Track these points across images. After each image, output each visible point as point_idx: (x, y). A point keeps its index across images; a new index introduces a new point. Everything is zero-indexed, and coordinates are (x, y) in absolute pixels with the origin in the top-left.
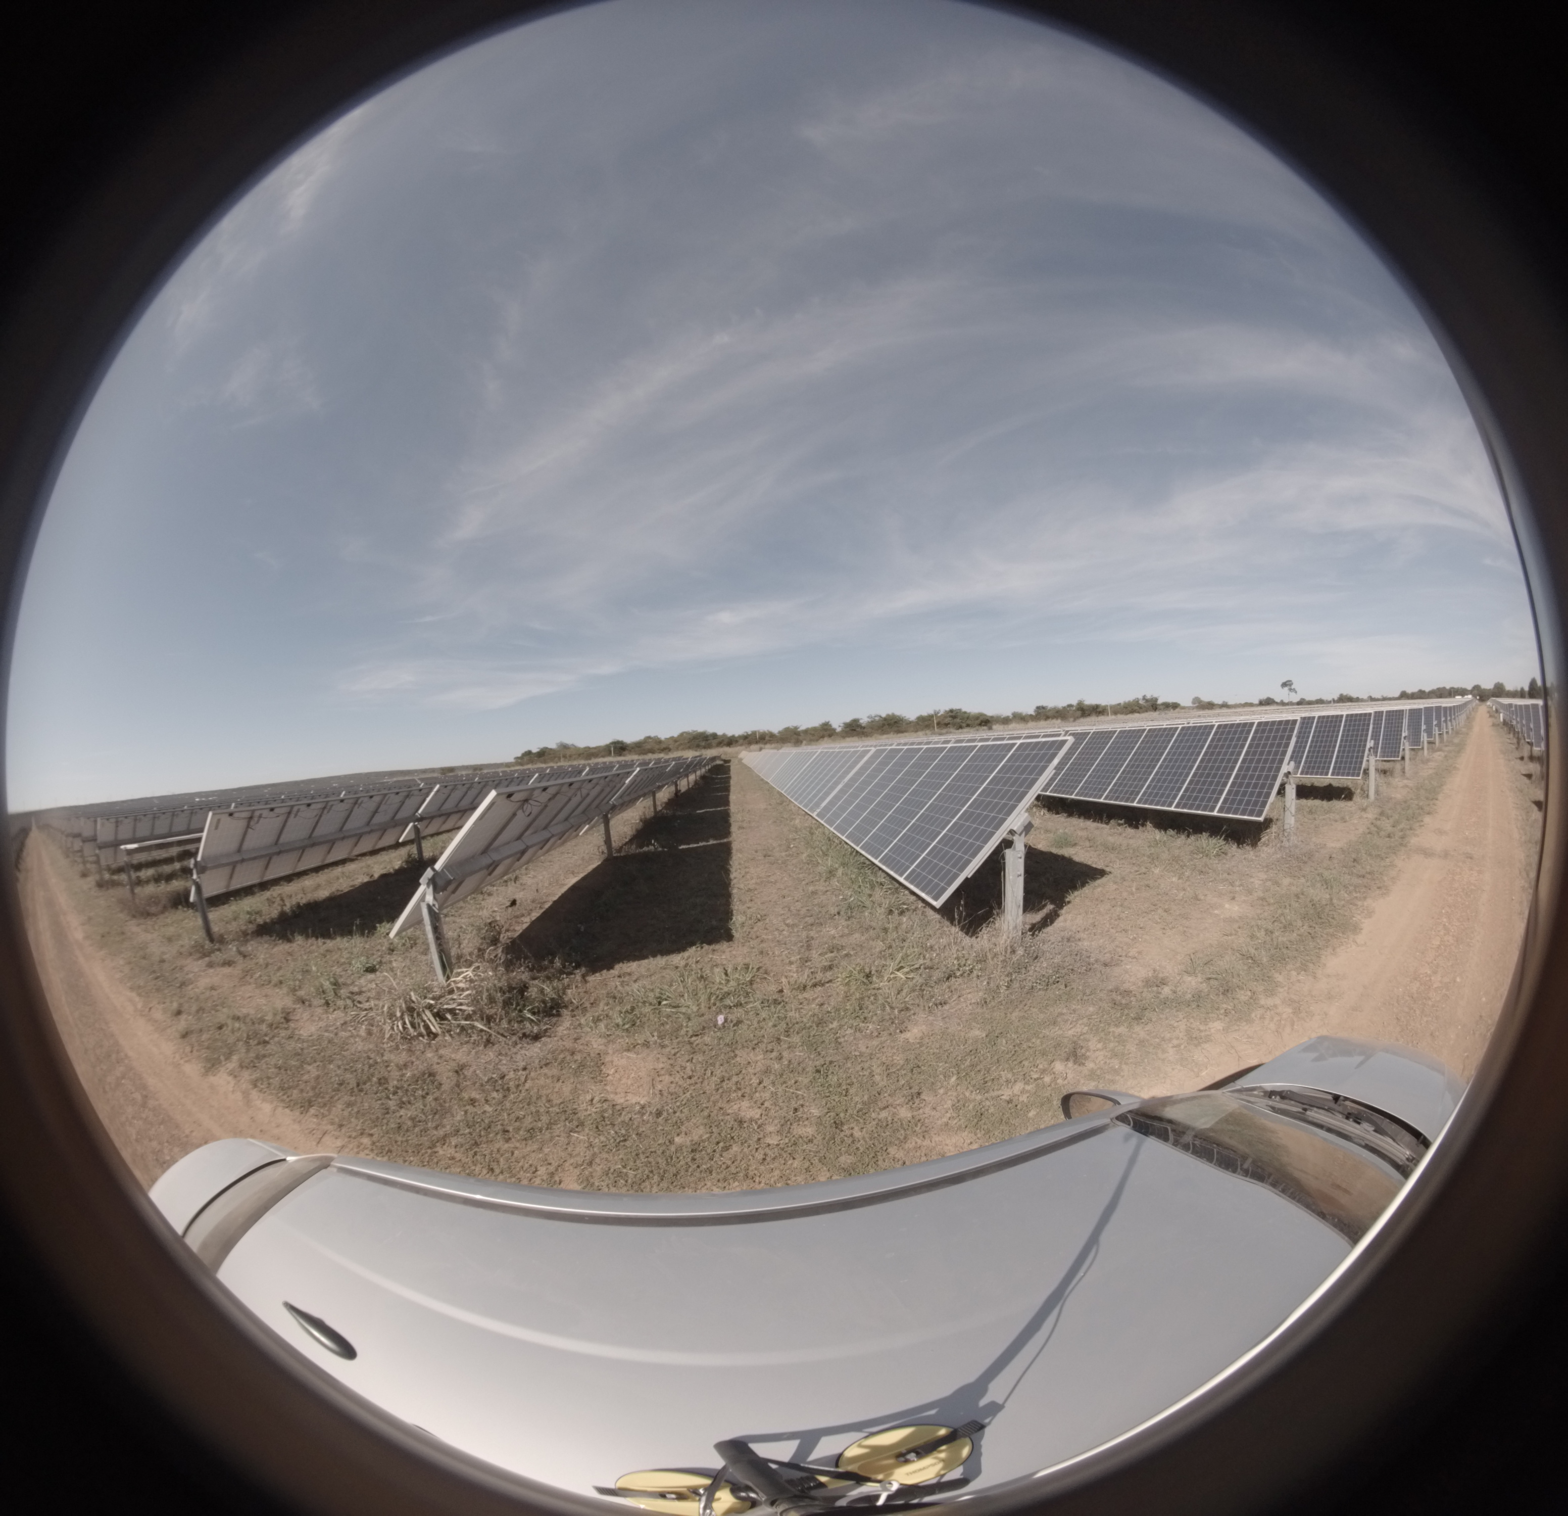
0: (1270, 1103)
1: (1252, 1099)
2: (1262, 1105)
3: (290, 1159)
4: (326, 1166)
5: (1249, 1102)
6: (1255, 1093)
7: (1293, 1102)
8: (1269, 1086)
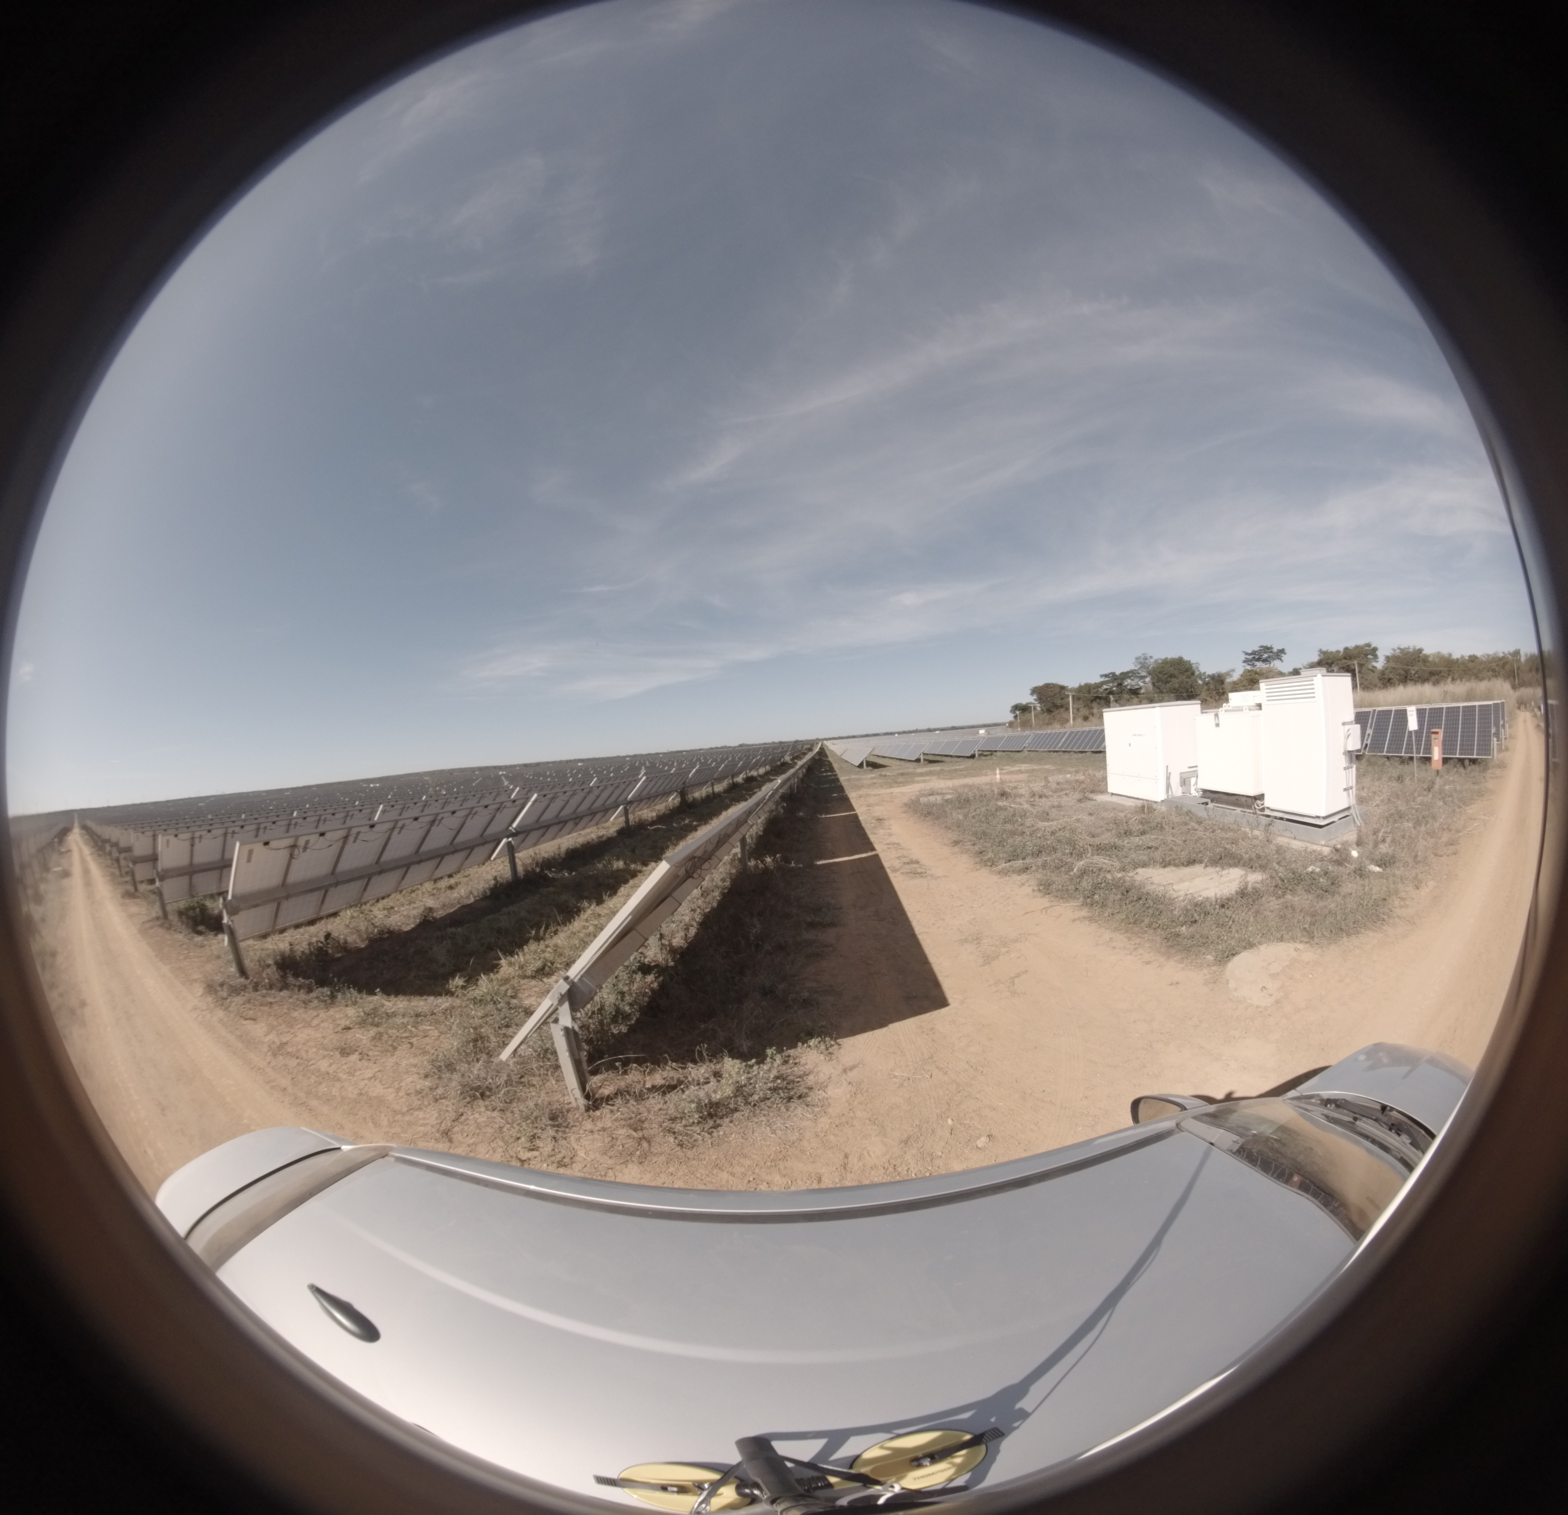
0: (1326, 1112)
1: (1309, 1107)
2: (1318, 1113)
3: (345, 1148)
4: (383, 1157)
5: (1306, 1110)
6: (1313, 1100)
7: (1345, 1111)
8: (1326, 1094)
